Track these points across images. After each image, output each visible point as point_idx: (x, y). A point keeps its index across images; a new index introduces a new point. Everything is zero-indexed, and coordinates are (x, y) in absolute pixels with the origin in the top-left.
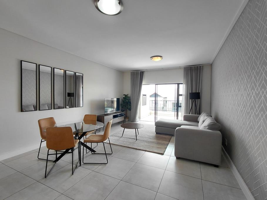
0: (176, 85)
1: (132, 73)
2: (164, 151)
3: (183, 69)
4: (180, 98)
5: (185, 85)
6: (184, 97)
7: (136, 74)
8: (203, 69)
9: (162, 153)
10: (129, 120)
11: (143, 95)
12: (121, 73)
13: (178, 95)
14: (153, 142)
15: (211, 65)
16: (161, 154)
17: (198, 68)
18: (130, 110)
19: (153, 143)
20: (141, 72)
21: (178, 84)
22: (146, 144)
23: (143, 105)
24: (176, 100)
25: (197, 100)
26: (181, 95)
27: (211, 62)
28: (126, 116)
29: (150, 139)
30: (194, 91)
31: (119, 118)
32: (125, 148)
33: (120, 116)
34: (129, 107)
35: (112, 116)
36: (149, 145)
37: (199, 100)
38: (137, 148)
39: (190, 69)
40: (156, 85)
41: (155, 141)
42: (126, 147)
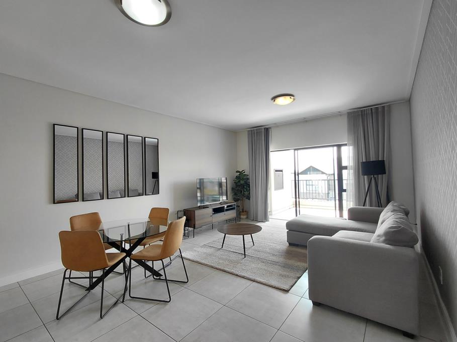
0: (335, 148)
1: (250, 133)
2: (292, 284)
3: (346, 117)
4: (345, 172)
6: (352, 172)
7: (257, 133)
8: (389, 111)
9: (286, 287)
10: (247, 218)
11: (276, 171)
12: (231, 133)
13: (341, 168)
14: (275, 263)
15: (408, 102)
16: (284, 290)
17: (380, 110)
18: (249, 198)
19: (276, 265)
20: (265, 128)
21: (339, 146)
22: (260, 265)
23: (276, 189)
24: (336, 178)
25: (380, 176)
26: (346, 168)
28: (243, 210)
29: (273, 255)
30: (373, 158)
31: (225, 212)
32: (217, 272)
33: (227, 210)
34: (246, 193)
35: (210, 210)
36: (266, 268)
37: (384, 175)
38: (240, 274)
39: (362, 115)
40: (296, 151)
41: (281, 260)
42: (220, 270)
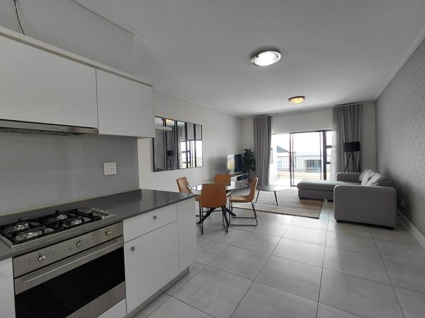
0: (321, 133)
1: (256, 119)
2: (318, 215)
3: (332, 110)
5: (335, 132)
6: (334, 150)
7: (261, 120)
8: (362, 108)
13: (325, 147)
14: (299, 207)
15: (375, 103)
16: (316, 218)
17: (356, 106)
20: (268, 117)
21: (324, 132)
22: (291, 209)
25: (355, 152)
26: (330, 147)
27: (375, 99)
29: (295, 204)
30: (350, 140)
31: (243, 180)
34: (253, 166)
36: (297, 210)
37: (358, 152)
38: (283, 213)
39: (343, 110)
40: (291, 134)
41: (301, 206)
42: (268, 212)
